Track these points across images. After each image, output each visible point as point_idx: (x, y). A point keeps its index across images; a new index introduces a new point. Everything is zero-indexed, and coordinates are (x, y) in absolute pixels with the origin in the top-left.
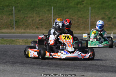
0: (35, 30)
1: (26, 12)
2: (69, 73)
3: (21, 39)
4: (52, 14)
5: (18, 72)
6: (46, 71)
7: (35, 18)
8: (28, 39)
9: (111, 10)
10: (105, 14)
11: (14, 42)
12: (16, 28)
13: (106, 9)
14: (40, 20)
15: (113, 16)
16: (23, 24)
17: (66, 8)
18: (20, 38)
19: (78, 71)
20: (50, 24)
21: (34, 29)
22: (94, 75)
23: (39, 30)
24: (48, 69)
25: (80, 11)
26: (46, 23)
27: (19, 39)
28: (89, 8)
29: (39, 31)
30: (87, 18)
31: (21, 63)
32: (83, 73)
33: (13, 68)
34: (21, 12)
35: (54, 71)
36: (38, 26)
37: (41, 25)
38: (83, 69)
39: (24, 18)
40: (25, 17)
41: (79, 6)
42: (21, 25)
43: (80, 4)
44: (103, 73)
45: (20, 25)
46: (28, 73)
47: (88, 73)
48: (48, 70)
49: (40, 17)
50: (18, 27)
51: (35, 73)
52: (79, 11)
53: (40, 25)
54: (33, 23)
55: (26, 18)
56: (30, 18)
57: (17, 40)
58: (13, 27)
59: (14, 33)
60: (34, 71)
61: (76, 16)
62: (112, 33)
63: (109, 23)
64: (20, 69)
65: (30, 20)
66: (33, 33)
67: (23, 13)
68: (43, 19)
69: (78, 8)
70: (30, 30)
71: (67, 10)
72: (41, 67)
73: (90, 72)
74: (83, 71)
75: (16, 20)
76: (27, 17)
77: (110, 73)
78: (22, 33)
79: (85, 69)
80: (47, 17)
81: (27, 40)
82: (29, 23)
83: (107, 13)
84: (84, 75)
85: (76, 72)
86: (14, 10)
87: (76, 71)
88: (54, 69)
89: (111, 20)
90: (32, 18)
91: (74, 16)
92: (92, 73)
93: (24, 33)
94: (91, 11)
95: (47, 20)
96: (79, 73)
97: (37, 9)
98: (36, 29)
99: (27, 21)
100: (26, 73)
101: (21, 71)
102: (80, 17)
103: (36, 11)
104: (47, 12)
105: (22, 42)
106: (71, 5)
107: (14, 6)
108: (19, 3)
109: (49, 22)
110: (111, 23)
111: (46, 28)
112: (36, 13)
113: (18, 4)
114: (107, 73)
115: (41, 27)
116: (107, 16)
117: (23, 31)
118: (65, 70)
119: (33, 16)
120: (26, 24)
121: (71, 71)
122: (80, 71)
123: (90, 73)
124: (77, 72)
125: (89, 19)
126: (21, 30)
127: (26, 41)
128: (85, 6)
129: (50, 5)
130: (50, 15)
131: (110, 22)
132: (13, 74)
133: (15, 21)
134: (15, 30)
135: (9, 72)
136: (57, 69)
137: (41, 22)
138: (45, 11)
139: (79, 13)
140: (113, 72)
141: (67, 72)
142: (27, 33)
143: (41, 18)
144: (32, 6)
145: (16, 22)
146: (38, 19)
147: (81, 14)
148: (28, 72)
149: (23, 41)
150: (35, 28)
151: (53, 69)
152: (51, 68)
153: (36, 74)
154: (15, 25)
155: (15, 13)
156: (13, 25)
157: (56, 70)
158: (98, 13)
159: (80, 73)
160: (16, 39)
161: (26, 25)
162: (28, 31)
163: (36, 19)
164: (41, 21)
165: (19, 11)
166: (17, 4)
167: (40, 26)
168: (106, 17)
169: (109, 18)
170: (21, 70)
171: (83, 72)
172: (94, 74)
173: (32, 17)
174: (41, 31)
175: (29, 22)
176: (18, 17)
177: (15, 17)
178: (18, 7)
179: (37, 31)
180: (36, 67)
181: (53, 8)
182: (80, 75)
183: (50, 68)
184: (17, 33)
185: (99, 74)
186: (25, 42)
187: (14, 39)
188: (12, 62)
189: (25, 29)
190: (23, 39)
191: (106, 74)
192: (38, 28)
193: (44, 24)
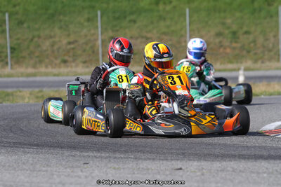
0: (60, 67)
1: (37, 26)
2: (145, 165)
3: (25, 90)
4: (97, 27)
5: (24, 167)
6: (91, 162)
7: (57, 39)
8: (44, 89)
9: (238, 14)
10: (223, 24)
11: (11, 97)
12: (13, 63)
13: (225, 11)
14: (70, 43)
15: (241, 28)
16: (29, 54)
17: (132, 13)
18: (23, 87)
19: (167, 160)
20: (93, 52)
21: (56, 64)
22: (204, 167)
23: (67, 67)
24: (96, 157)
25: (165, 19)
26: (84, 51)
27: (21, 89)
28: (185, 10)
29: (69, 69)
30: (182, 36)
31: (31, 145)
32: (179, 164)
33: (13, 158)
34: (25, 25)
35: (110, 161)
36: (66, 58)
37: (74, 56)
38: (178, 154)
39: (32, 40)
40: (34, 37)
41: (161, 7)
42: (24, 57)
43: (165, 3)
44: (225, 161)
45: (22, 57)
46: (49, 169)
47: (191, 163)
48: (95, 159)
49: (69, 35)
50: (18, 61)
51: (66, 168)
52: (162, 18)
53: (71, 54)
54: (53, 52)
55: (36, 39)
56: (45, 39)
57: (16, 92)
58: (7, 63)
59: (9, 76)
60: (64, 163)
61: (155, 31)
62: (242, 68)
63: (234, 45)
64: (31, 159)
65: (48, 43)
66: (55, 75)
67: (29, 27)
68: (76, 41)
69: (158, 11)
70: (46, 67)
71: (133, 17)
72: (78, 153)
73: (194, 160)
74: (178, 160)
75: (13, 46)
76: (39, 37)
77: (243, 161)
78: (29, 75)
79: (183, 154)
80: (86, 36)
81: (41, 91)
82: (45, 51)
83: (229, 21)
84: (181, 169)
85: (161, 162)
86: (7, 22)
87: (162, 160)
88: (110, 157)
89: (238, 38)
90: (51, 40)
91: (150, 31)
92: (199, 164)
93: (34, 75)
94: (190, 17)
95: (86, 43)
96: (169, 163)
97: (61, 17)
98: (62, 65)
99: (39, 46)
100: (44, 169)
101: (32, 164)
102: (164, 33)
103: (61, 21)
104: (86, 24)
105: (29, 98)
106: (142, 4)
107: (7, 11)
108: (19, 4)
109: (92, 47)
110: (238, 45)
111: (85, 62)
112: (61, 28)
113: (17, 8)
114: (235, 160)
115: (74, 61)
116: (228, 28)
117: (30, 70)
118: (136, 158)
119: (52, 34)
120: (37, 54)
121: (150, 159)
122: (172, 160)
123: (195, 163)
124: (165, 162)
125: (186, 37)
126: (27, 68)
127: (40, 95)
128: (175, 7)
129: (93, 7)
130: (92, 32)
131: (236, 42)
132: (13, 172)
133: (11, 48)
134: (12, 68)
135: (4, 166)
136: (118, 155)
137: (73, 49)
138: (82, 21)
139: (162, 24)
140: (248, 158)
141: (140, 161)
142: (41, 76)
143: (72, 38)
144: (51, 11)
145: (13, 49)
146: (65, 41)
147: (168, 27)
148: (47, 165)
149: (31, 94)
150: (58, 61)
151: (106, 158)
152: (103, 155)
153: (68, 170)
154: (12, 58)
155: (10, 29)
156: (6, 57)
157: (115, 158)
158: (207, 22)
159: (173, 164)
160: (15, 90)
161: (37, 57)
162: (43, 70)
163: (60, 41)
164: (72, 46)
165: (21, 23)
166: (15, 6)
167: (69, 57)
168: (227, 32)
169: (234, 33)
170: (31, 162)
171: (179, 162)
172: (205, 164)
173: (51, 37)
174: (74, 69)
175: (44, 48)
176: (18, 39)
177: (10, 37)
178: (17, 13)
179: (63, 70)
180: (67, 153)
181: (99, 13)
182: (172, 169)
183: (99, 154)
184: (18, 77)
185: (217, 165)
186: (37, 97)
187: (10, 90)
188: (10, 143)
189: (34, 67)
190: (30, 90)
191: (232, 163)
192: (65, 62)
193: (79, 52)
